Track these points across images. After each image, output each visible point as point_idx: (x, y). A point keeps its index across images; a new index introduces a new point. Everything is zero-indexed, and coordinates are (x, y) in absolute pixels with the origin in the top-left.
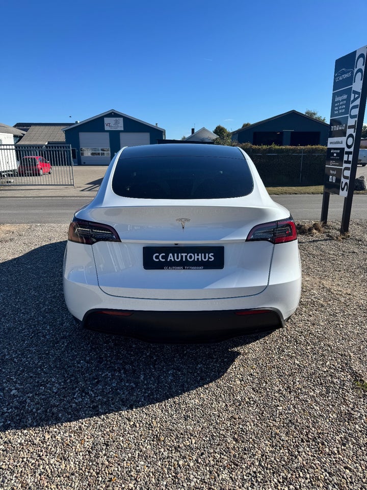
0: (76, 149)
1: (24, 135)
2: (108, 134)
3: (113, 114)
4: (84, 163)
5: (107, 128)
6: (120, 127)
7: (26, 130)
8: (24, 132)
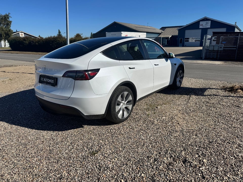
0: (182, 38)
1: (162, 32)
2: (201, 30)
3: (205, 19)
4: (186, 45)
5: (201, 27)
6: (209, 26)
7: (164, 30)
8: (163, 31)
